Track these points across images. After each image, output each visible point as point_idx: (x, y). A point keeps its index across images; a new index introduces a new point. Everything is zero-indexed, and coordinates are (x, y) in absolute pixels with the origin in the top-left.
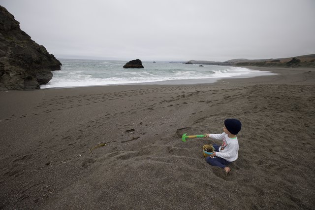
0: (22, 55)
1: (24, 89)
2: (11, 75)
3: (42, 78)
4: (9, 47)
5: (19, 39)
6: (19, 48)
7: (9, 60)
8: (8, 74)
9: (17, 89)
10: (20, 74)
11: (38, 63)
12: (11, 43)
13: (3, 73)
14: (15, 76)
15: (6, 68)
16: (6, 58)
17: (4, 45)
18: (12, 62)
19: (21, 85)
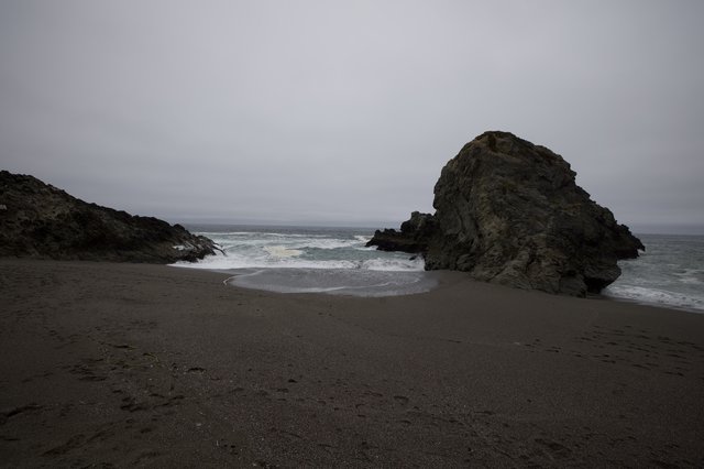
0: (568, 229)
1: (556, 293)
2: (544, 264)
3: (596, 275)
4: (552, 217)
5: (570, 201)
7: (546, 239)
8: (539, 262)
10: (558, 265)
11: (593, 244)
12: (555, 211)
13: (533, 260)
14: (547, 266)
15: (539, 252)
16: (542, 235)
17: (546, 214)
18: (550, 243)
19: (554, 284)
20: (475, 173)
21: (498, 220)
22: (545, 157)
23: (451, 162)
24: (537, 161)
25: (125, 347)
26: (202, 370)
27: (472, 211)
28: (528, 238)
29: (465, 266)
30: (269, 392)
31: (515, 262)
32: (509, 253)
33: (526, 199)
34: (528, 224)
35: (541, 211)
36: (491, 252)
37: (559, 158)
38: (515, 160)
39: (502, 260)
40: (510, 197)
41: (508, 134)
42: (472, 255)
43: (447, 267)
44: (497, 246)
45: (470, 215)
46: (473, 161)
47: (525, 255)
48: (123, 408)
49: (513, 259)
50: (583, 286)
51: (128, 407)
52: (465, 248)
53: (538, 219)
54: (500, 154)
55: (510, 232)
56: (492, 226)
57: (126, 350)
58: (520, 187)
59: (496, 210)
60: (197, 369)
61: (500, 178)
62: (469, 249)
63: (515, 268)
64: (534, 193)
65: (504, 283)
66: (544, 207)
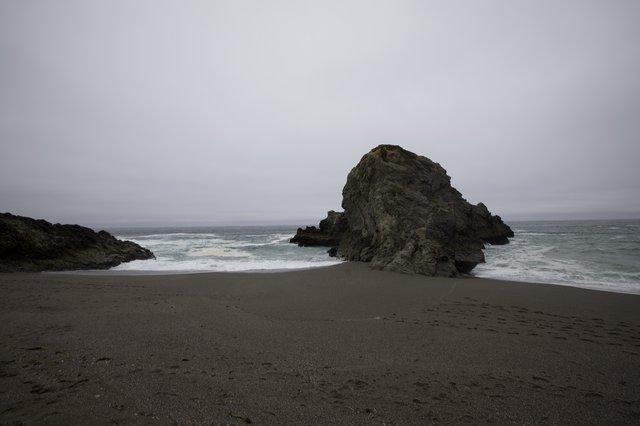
0: (443, 224)
1: (433, 275)
2: (424, 252)
3: (465, 259)
4: (431, 214)
5: (446, 200)
6: (443, 213)
7: (426, 232)
8: (421, 251)
9: (424, 274)
10: (434, 252)
11: (463, 233)
12: (434, 209)
13: (416, 250)
14: (427, 254)
15: (421, 243)
16: (423, 229)
17: (426, 211)
18: (429, 235)
19: (431, 268)
20: (371, 180)
21: (390, 218)
22: (426, 165)
23: (354, 170)
24: (419, 169)
25: (38, 349)
26: (108, 359)
27: (370, 211)
28: (412, 232)
29: (366, 257)
30: (163, 369)
31: (403, 252)
32: (399, 245)
33: (411, 200)
34: (412, 220)
35: (423, 209)
36: (385, 245)
37: (438, 166)
38: (402, 168)
39: (393, 251)
40: (398, 198)
41: (398, 147)
42: (372, 247)
43: (353, 259)
44: (389, 240)
45: (370, 214)
46: (369, 169)
47: (410, 246)
48: (32, 392)
49: (401, 249)
50: (454, 268)
51: (37, 391)
52: (367, 242)
53: (420, 215)
54: (390, 164)
55: (399, 227)
56: (386, 223)
57: (38, 352)
58: (407, 191)
59: (388, 210)
60: (104, 359)
61: (390, 183)
62: (370, 243)
63: (403, 257)
64: (418, 195)
65: (393, 270)
66: (425, 206)
